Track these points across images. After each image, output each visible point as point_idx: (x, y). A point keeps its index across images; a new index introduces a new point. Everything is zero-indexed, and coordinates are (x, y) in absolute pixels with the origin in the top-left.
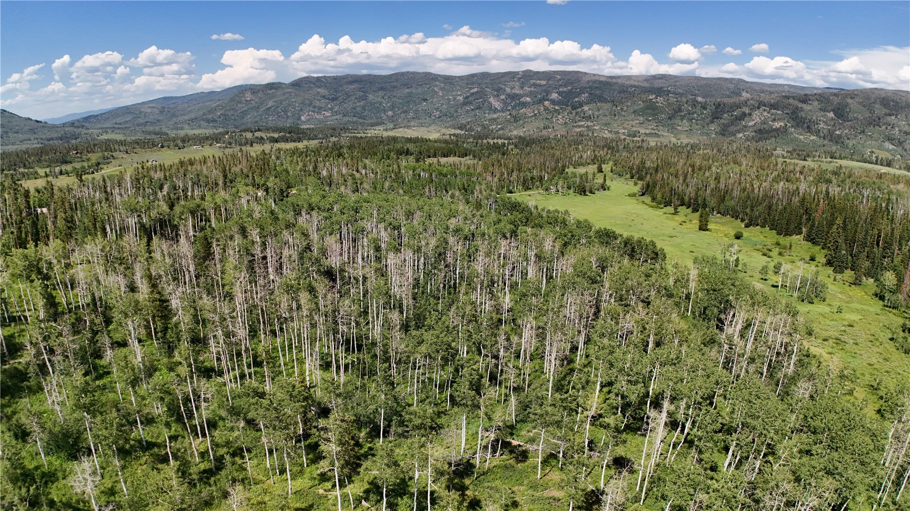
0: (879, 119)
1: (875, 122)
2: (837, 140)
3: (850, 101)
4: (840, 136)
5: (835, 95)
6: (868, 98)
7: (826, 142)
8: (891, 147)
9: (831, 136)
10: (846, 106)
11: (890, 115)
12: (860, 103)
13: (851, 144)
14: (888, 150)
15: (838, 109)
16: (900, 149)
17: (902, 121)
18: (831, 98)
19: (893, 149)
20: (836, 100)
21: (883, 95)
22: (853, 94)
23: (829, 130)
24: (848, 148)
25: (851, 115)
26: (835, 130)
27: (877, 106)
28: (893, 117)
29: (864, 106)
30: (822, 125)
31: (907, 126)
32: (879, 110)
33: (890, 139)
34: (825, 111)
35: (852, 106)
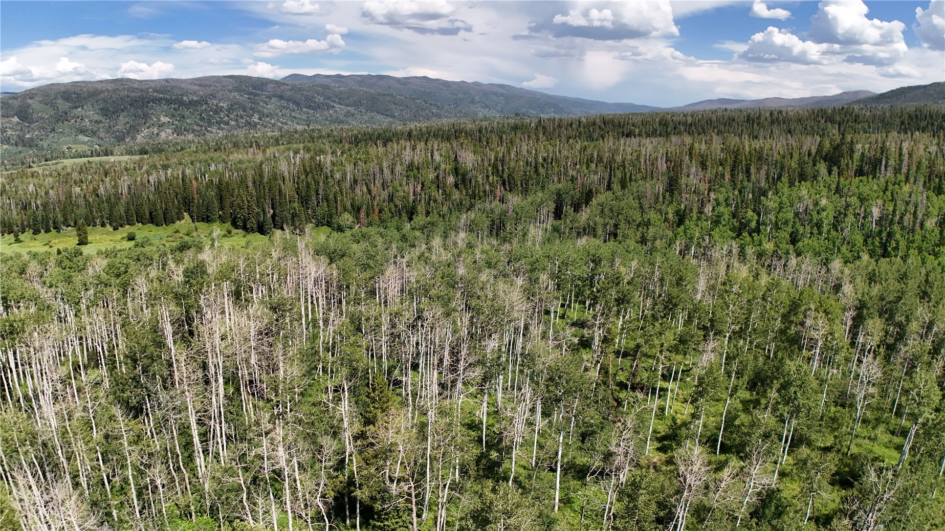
0: (66, 114)
1: (63, 117)
2: (30, 144)
3: (30, 101)
4: (31, 139)
5: (13, 98)
6: (48, 96)
7: (20, 148)
8: (86, 139)
9: (23, 141)
10: (28, 107)
11: (76, 108)
12: (40, 102)
13: (45, 145)
14: (84, 143)
15: (21, 112)
16: (95, 139)
17: (89, 111)
18: (10, 102)
19: (89, 141)
20: (16, 103)
21: (63, 89)
22: (30, 94)
23: (19, 136)
24: (44, 149)
25: (35, 116)
26: (25, 134)
27: (59, 101)
28: (79, 109)
29: (46, 104)
30: (10, 132)
31: (96, 115)
32: (63, 105)
33: (82, 131)
34: (8, 117)
35: (34, 106)
